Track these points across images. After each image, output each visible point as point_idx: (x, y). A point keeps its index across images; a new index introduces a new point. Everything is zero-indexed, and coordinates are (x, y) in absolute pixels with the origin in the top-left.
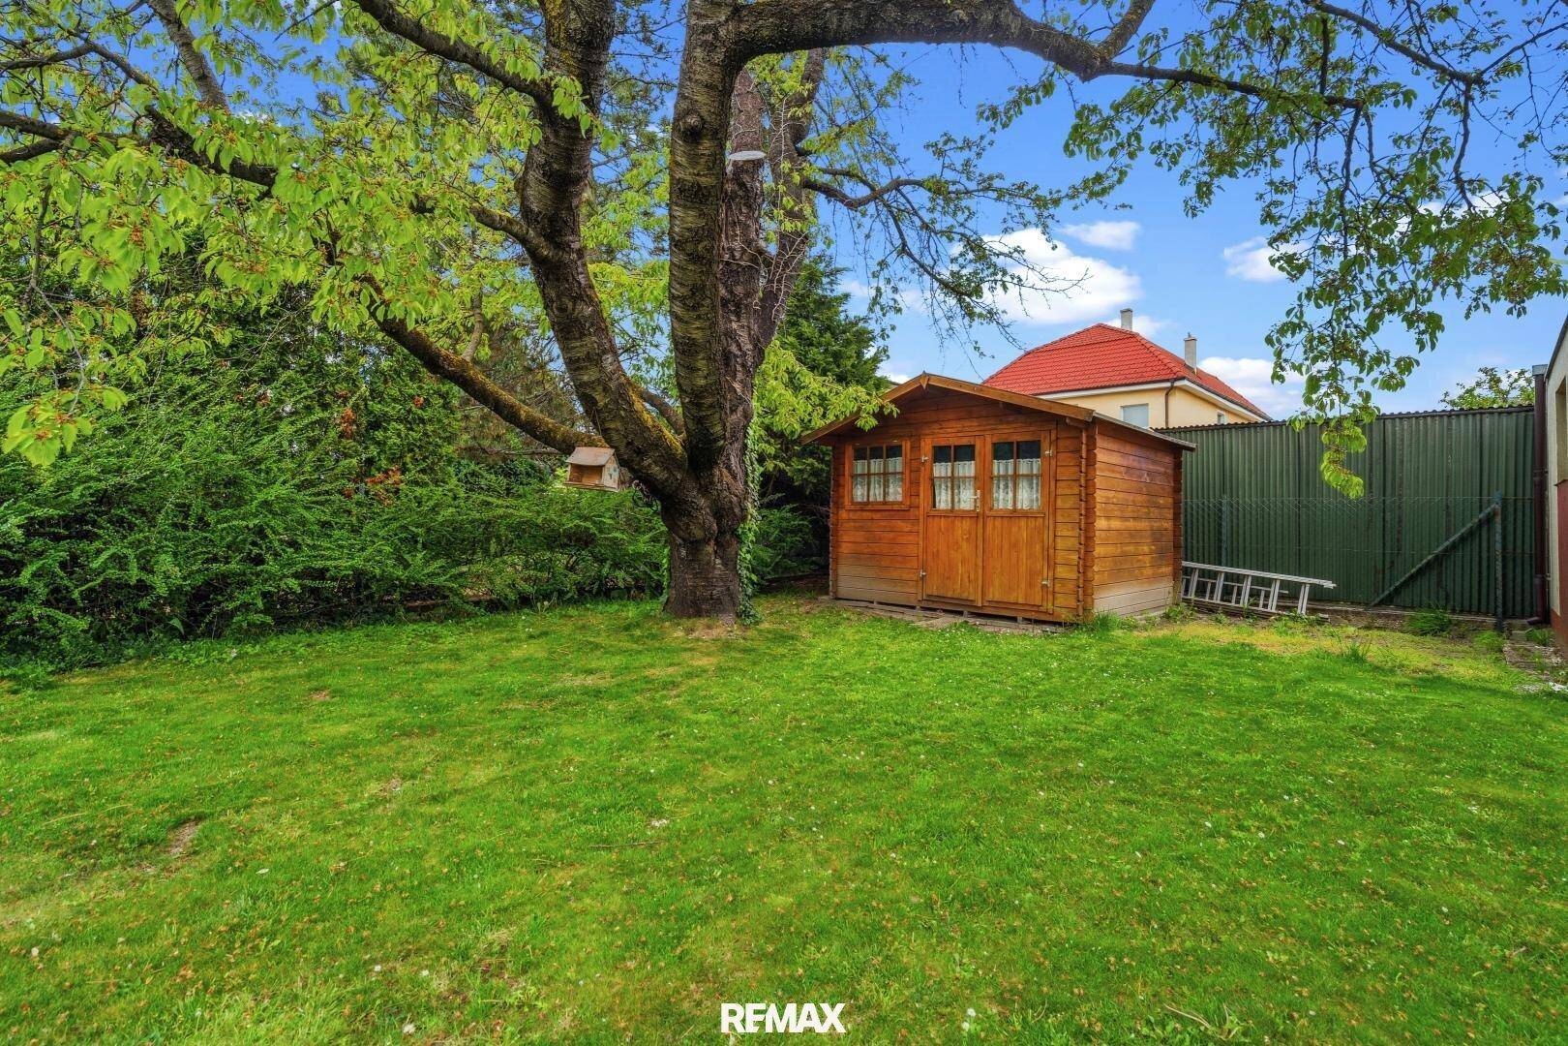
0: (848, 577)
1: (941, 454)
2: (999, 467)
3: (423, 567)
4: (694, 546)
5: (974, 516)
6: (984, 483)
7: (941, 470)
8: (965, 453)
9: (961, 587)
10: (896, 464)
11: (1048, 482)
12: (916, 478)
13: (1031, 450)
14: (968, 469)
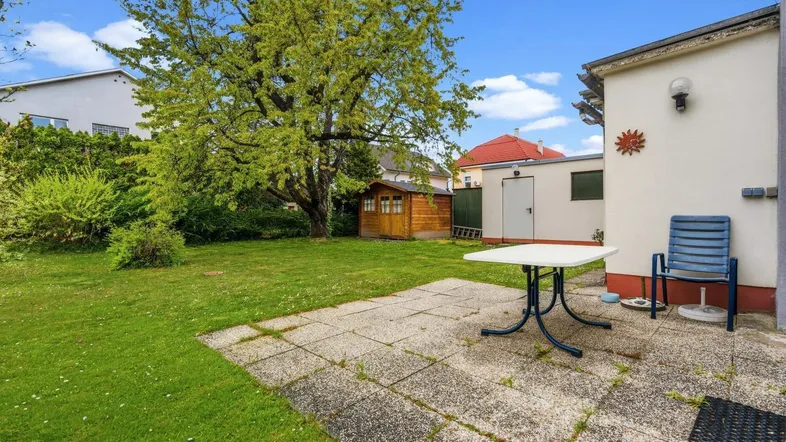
0: (363, 231)
1: (382, 199)
2: (395, 202)
3: (257, 228)
4: (316, 222)
5: (390, 214)
6: (391, 206)
7: (383, 203)
8: (387, 198)
9: (387, 232)
10: (373, 201)
11: (403, 206)
12: (377, 205)
13: (399, 198)
14: (388, 203)
